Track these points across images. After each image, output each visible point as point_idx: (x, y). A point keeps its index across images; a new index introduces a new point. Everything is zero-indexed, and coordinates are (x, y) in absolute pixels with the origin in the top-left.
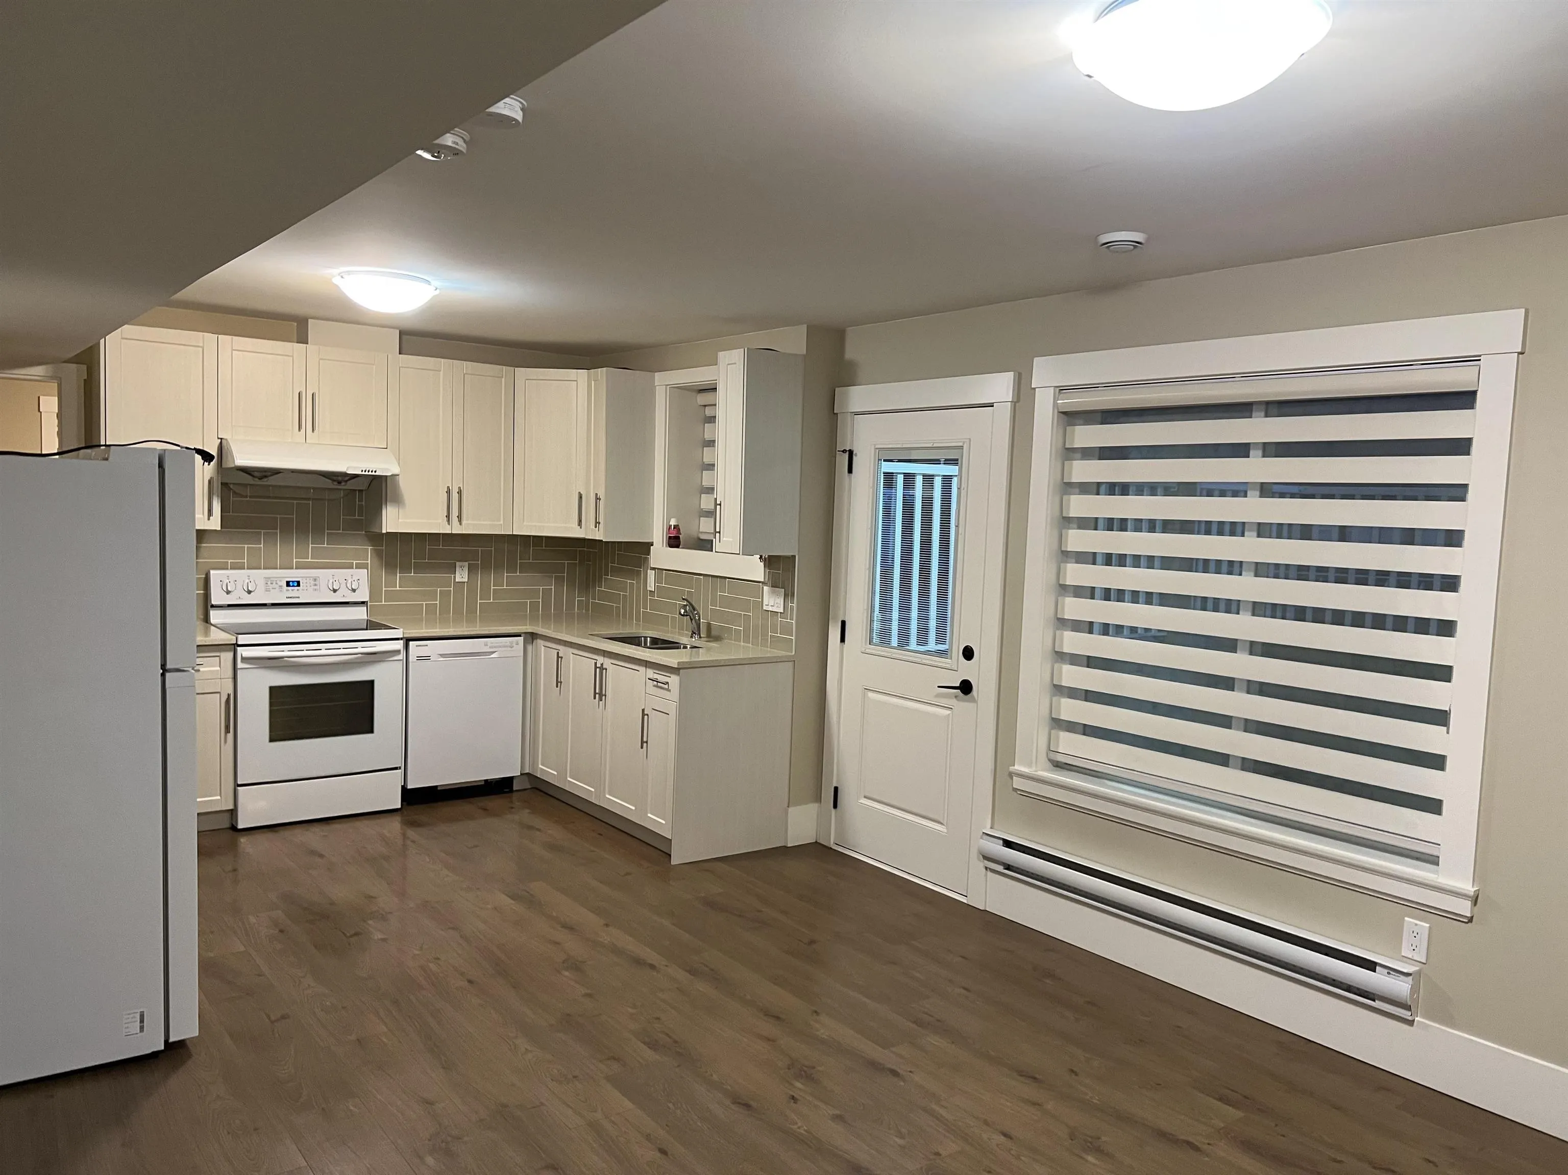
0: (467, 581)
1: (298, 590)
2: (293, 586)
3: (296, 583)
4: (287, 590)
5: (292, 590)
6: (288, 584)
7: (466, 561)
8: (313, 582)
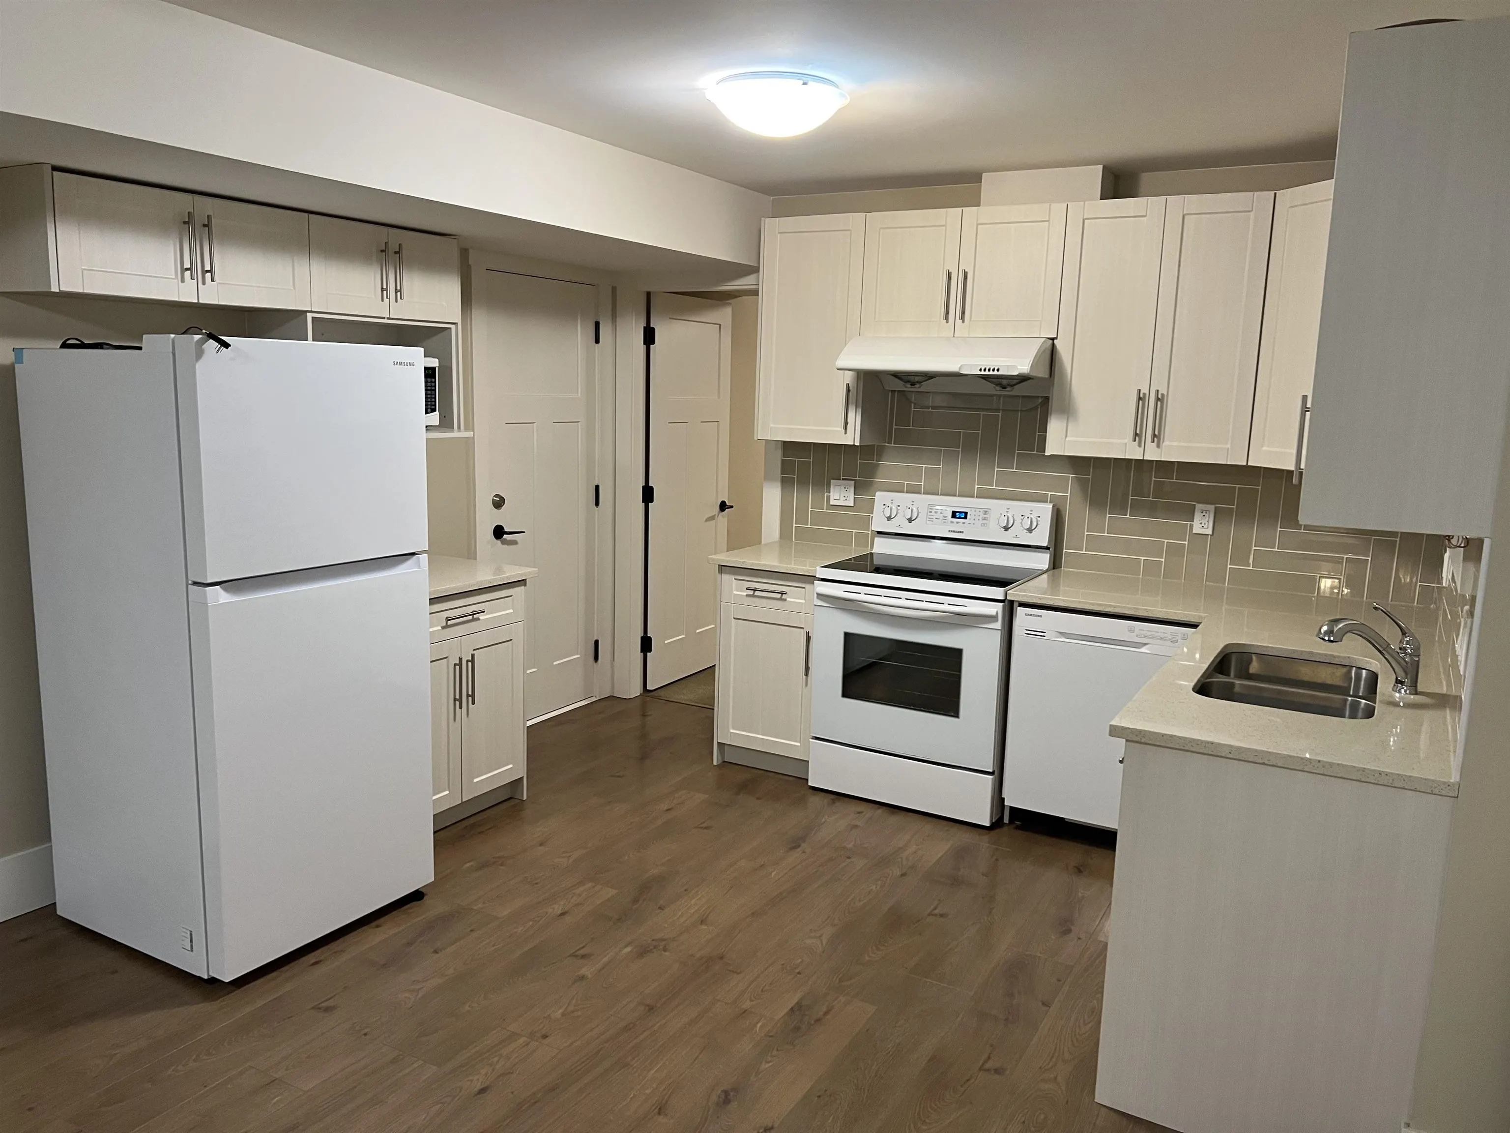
0: (1210, 533)
1: (964, 523)
2: (960, 518)
3: (964, 514)
4: (952, 522)
5: (957, 523)
6: (954, 515)
7: (1212, 504)
8: (982, 515)
